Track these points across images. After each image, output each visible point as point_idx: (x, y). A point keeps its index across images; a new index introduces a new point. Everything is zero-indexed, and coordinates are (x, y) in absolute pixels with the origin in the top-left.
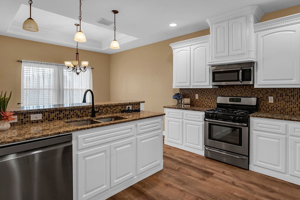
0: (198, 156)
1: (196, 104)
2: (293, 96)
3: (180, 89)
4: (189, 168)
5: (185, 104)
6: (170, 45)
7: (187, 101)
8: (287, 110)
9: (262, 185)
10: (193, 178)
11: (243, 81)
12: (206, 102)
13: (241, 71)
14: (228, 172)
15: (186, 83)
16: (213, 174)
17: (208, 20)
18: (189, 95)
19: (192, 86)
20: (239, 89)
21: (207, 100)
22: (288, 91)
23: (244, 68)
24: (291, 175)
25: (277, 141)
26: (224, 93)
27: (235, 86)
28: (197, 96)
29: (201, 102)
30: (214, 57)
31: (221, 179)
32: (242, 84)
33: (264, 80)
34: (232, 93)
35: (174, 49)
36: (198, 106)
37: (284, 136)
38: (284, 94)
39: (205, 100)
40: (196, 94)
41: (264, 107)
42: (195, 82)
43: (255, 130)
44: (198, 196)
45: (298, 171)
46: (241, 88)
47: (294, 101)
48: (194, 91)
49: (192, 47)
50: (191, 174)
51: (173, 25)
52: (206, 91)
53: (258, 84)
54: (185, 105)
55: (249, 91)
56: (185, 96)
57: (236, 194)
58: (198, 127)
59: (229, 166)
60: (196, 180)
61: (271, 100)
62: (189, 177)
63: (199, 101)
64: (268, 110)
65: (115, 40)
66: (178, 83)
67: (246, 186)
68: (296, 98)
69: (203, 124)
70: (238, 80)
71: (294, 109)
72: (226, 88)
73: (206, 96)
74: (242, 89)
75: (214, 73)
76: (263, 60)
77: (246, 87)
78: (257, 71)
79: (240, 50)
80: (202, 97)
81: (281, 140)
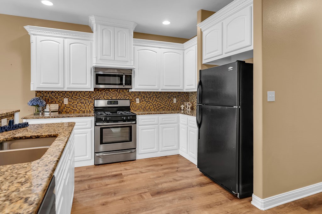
0: (88, 168)
1: (64, 110)
2: (150, 98)
3: (37, 92)
4: (97, 181)
5: (52, 112)
7: (55, 107)
8: (147, 108)
10: (113, 185)
11: (126, 84)
12: (79, 107)
13: (124, 76)
14: (127, 167)
15: (58, 83)
16: (121, 174)
18: (52, 100)
19: (67, 88)
20: (114, 93)
21: (80, 104)
22: (148, 94)
23: (126, 74)
24: (161, 151)
25: (153, 130)
26: (100, 96)
27: (110, 90)
28: (66, 101)
29: (71, 107)
30: (99, 58)
31: (131, 174)
32: (124, 87)
33: (139, 85)
34: (108, 96)
36: (67, 113)
37: (157, 126)
38: (145, 96)
39: (78, 105)
40: (64, 98)
41: (133, 107)
42: (71, 83)
43: (139, 125)
44: (138, 193)
45: (165, 147)
46: (115, 92)
47: (150, 101)
48: (61, 94)
49: (66, 40)
50: (107, 183)
52: (78, 94)
53: (135, 88)
54: (52, 113)
55: (122, 94)
56: (48, 102)
57: (152, 177)
58: (85, 135)
59: (122, 163)
60: (118, 184)
61: (138, 101)
62: (109, 186)
63: (69, 106)
64: (136, 109)
66: (43, 83)
67: (149, 170)
68: (151, 99)
69: (91, 131)
70: (121, 84)
71: (150, 107)
72: (102, 92)
73: (78, 100)
74: (116, 93)
75: (97, 76)
76: (139, 69)
77: (120, 91)
78: (134, 77)
79: (124, 57)
80: (73, 101)
81: (155, 129)
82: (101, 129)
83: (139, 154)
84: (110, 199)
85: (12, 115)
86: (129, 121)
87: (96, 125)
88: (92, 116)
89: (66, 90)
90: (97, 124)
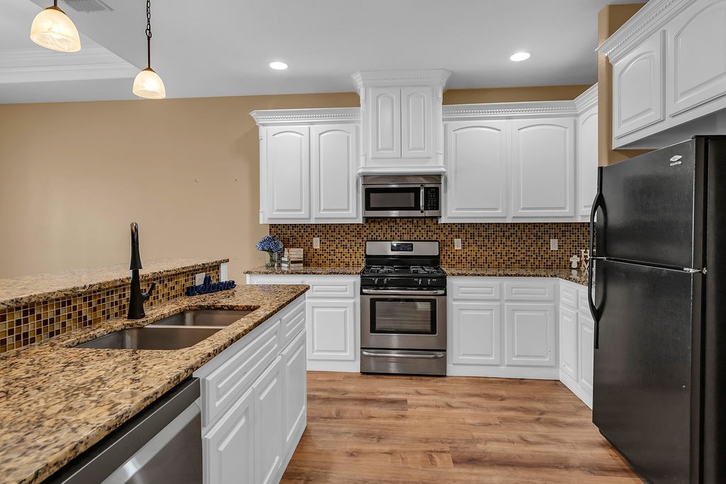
0: (348, 376)
1: (314, 260)
2: (488, 237)
3: (272, 226)
4: (356, 405)
5: (293, 262)
6: (253, 114)
7: (296, 253)
8: (481, 261)
9: (484, 394)
10: (382, 421)
11: (426, 208)
12: (339, 255)
13: (422, 191)
14: (423, 389)
15: (300, 210)
16: (406, 401)
17: (359, 75)
18: (294, 241)
19: (316, 218)
20: (405, 226)
21: (341, 250)
22: (482, 229)
23: (427, 186)
24: (508, 366)
25: (489, 313)
26: (377, 234)
27: (398, 220)
28: (316, 243)
29: (325, 255)
30: (370, 156)
31: (426, 406)
32: (422, 215)
33: (457, 209)
34: (393, 234)
35: (264, 125)
36: (319, 265)
37: (498, 303)
38: (476, 234)
39: (337, 250)
40: (314, 236)
41: (447, 257)
42: (322, 208)
43: (454, 300)
44: (425, 449)
45: (517, 356)
46: (409, 224)
47: (489, 245)
48: (309, 230)
49: (313, 127)
50: (372, 414)
51: (279, 66)
52: (337, 230)
53: (449, 215)
54: (292, 265)
55: (422, 229)
56: (288, 244)
57: (469, 421)
58: (343, 310)
59: (414, 378)
60: (391, 421)
61: (458, 244)
62: (373, 421)
63: (321, 253)
64: (454, 263)
65: (149, 69)
66: (277, 210)
67: (468, 403)
68: (491, 241)
69: (354, 303)
70: (417, 207)
71: (489, 258)
72: (381, 224)
73: (337, 241)
74: (411, 226)
75: (368, 192)
76: (456, 172)
77: (417, 222)
78: (446, 191)
79: (421, 149)
80: (328, 243)
81: (493, 312)
82: (373, 302)
83: (454, 364)
84: (366, 448)
85: (216, 267)
86: (430, 288)
87: (362, 293)
88: (356, 273)
89: (313, 222)
90: (365, 291)
